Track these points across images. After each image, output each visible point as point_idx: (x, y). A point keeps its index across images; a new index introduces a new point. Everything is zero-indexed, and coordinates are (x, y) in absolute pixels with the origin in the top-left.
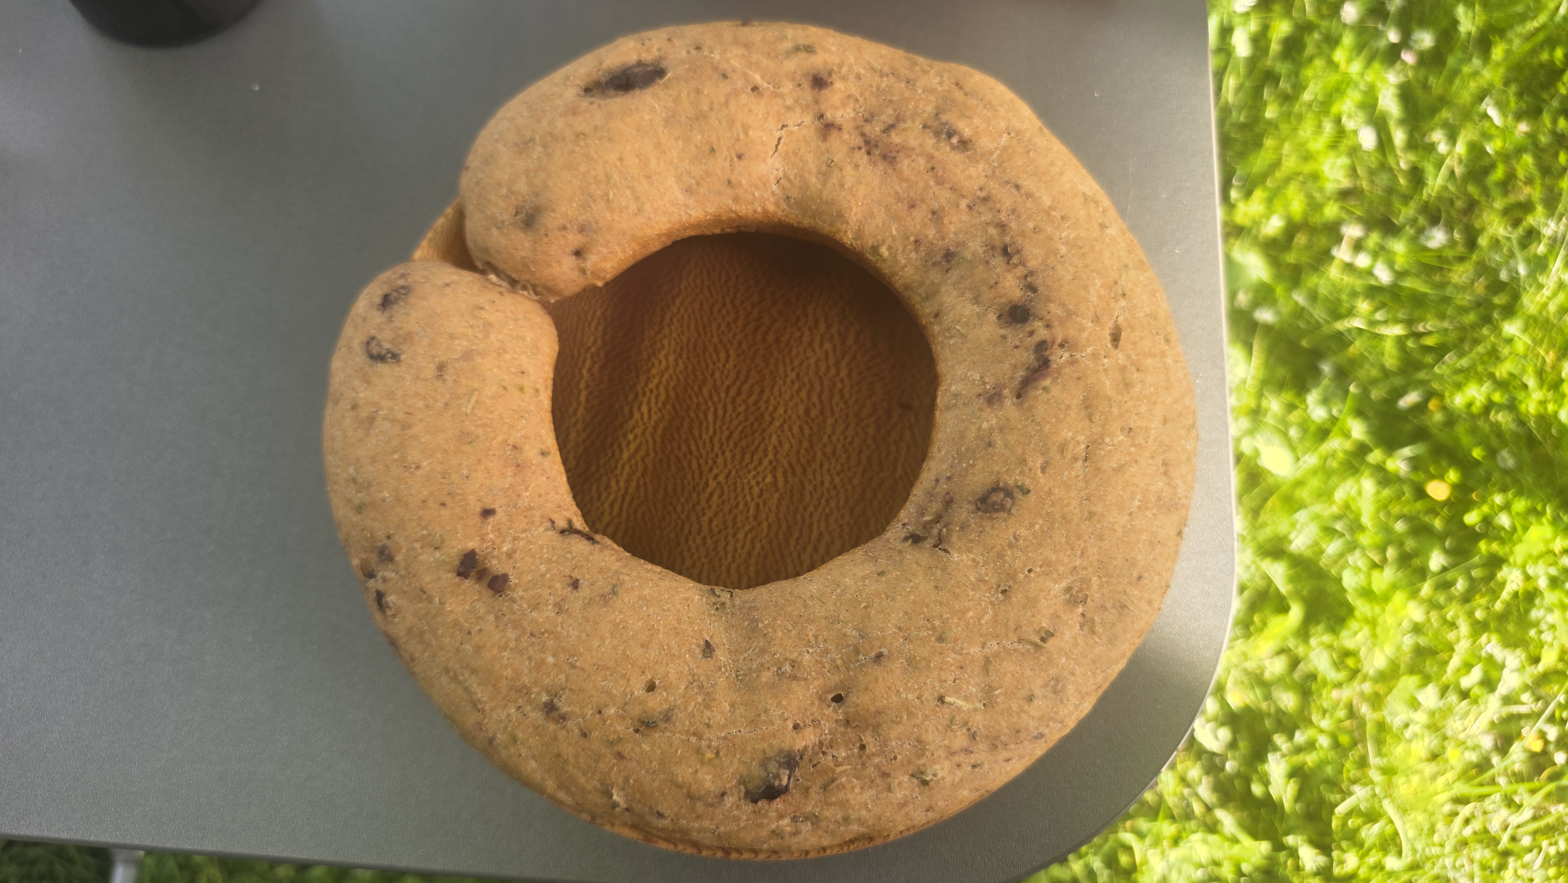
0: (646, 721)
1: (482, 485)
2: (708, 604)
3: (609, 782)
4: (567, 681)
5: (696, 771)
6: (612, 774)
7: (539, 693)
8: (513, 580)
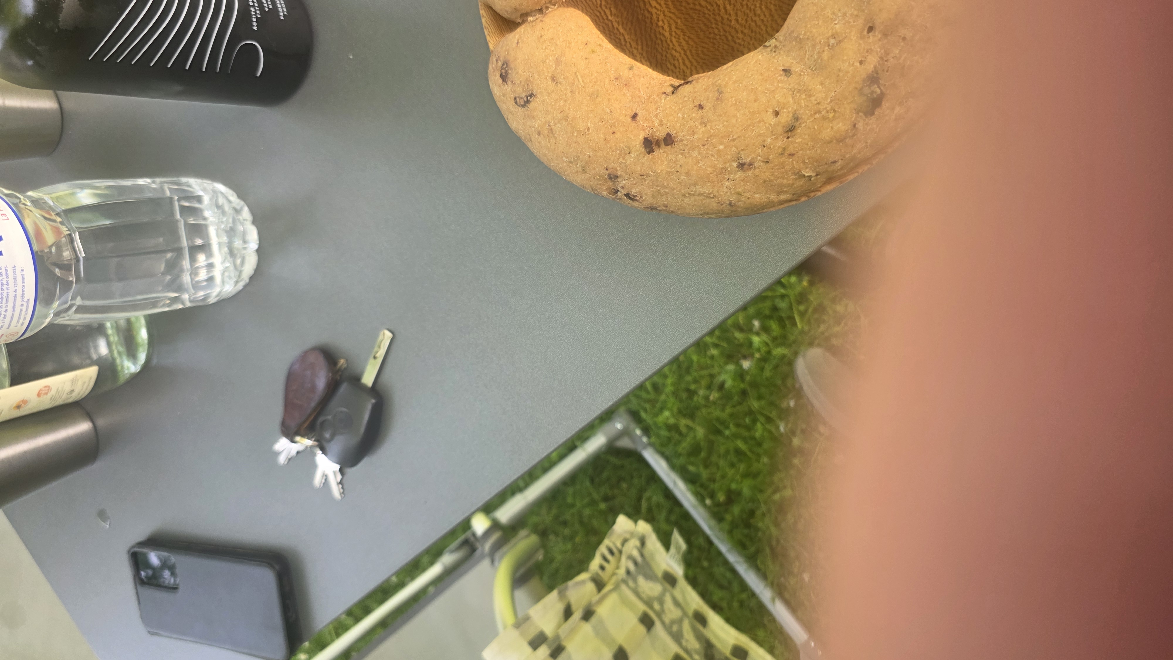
0: (788, 130)
1: (620, 109)
2: (768, 54)
3: (797, 171)
4: (737, 149)
5: (832, 128)
6: (795, 166)
7: (731, 165)
8: (673, 133)
